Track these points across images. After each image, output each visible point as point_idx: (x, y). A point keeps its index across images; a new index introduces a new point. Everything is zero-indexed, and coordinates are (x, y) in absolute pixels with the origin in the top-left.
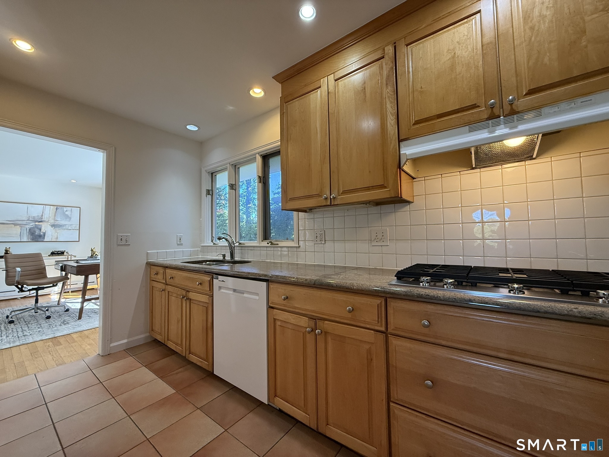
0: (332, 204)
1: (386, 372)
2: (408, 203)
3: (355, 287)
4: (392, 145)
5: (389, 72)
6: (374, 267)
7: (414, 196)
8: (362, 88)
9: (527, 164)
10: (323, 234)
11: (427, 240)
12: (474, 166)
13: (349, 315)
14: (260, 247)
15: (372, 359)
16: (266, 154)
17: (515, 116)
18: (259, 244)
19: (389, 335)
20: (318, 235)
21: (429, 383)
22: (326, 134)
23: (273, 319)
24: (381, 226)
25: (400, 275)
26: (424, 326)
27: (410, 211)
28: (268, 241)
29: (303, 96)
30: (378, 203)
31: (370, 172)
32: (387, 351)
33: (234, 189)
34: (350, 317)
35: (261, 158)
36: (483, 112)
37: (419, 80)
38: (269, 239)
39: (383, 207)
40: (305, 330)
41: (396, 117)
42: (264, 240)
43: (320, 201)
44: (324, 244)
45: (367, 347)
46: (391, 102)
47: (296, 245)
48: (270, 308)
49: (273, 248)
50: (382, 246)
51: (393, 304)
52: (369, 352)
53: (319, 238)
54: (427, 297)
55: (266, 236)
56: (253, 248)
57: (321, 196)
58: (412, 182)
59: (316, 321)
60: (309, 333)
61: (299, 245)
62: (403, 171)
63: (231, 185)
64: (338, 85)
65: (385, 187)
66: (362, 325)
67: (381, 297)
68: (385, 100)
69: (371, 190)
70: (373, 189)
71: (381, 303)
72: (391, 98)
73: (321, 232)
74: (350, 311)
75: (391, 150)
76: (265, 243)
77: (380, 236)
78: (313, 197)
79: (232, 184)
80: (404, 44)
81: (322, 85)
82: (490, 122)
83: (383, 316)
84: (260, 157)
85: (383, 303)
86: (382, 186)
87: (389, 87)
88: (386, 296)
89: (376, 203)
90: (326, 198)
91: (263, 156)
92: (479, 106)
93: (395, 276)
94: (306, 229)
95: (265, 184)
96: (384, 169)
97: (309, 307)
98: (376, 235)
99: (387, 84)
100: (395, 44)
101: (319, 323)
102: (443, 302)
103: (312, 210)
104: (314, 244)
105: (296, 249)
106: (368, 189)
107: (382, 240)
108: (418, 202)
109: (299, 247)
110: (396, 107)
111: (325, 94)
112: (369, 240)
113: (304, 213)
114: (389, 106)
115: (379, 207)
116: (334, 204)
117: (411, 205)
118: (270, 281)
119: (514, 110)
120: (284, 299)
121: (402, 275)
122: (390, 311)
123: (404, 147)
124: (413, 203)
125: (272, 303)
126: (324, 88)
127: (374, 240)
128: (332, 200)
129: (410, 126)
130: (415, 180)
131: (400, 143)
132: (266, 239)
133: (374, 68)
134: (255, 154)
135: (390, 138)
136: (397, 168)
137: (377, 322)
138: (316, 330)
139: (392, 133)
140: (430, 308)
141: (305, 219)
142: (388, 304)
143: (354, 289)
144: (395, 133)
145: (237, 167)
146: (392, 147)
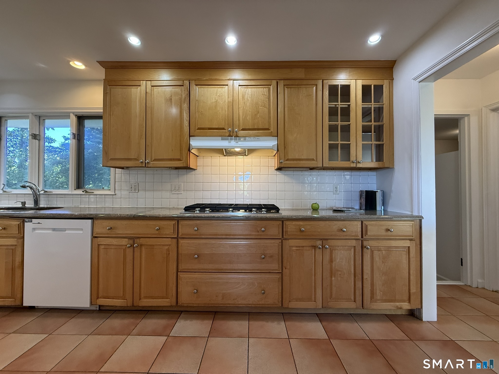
0: (146, 166)
1: (176, 258)
2: (194, 170)
3: (161, 216)
4: (186, 137)
5: (186, 96)
6: (173, 207)
7: (197, 166)
8: (169, 99)
9: (244, 157)
10: (137, 186)
11: (203, 191)
12: (225, 155)
13: (157, 232)
14: (73, 195)
15: (169, 253)
16: (82, 116)
17: (238, 138)
18: (72, 192)
19: (179, 239)
20: (133, 186)
21: (196, 256)
22: (144, 119)
23: (97, 245)
24: (178, 182)
25: (186, 209)
26: (196, 230)
27: (195, 174)
28: (83, 190)
29: (126, 87)
30: (177, 168)
31: (172, 150)
32: (178, 247)
33: (37, 139)
34: (157, 233)
35: (76, 117)
36: (226, 132)
37: (201, 107)
38: (83, 188)
39: (180, 170)
40: (125, 247)
41: (189, 123)
42: (76, 189)
43: (137, 163)
44: (137, 192)
45: (167, 247)
46: (186, 113)
47: (112, 193)
48: (94, 237)
49: (88, 196)
50: (178, 194)
51: (181, 223)
52: (168, 250)
53: (133, 189)
54: (197, 217)
55: (79, 185)
56: (64, 196)
57: (138, 160)
58: (196, 158)
59: (134, 240)
60: (129, 247)
61: (115, 193)
62: (191, 152)
63: (33, 135)
64: (153, 90)
65: (181, 160)
66: (165, 236)
67: (176, 220)
68: (183, 111)
69: (172, 161)
70: (174, 160)
71: (175, 223)
72: (186, 111)
73: (135, 184)
74: (157, 230)
75: (185, 140)
76: (80, 192)
77: (177, 188)
78: (131, 160)
79: (35, 134)
80: (194, 84)
81: (142, 85)
82: (229, 137)
83: (176, 229)
84: (74, 117)
85: (177, 223)
86: (179, 160)
87: (185, 104)
88: (178, 219)
89: (176, 168)
90: (142, 162)
91: (78, 117)
92: (225, 129)
93: (184, 209)
94: (122, 181)
95: (79, 141)
96: (181, 150)
97: (130, 232)
98: (175, 187)
99: (184, 102)
100: (190, 81)
101: (137, 241)
102: (204, 219)
103: (129, 168)
104: (129, 192)
105: (112, 196)
106: (171, 160)
107: (179, 190)
108: (199, 169)
109: (115, 195)
110: (189, 118)
111: (143, 92)
112: (170, 190)
113: (121, 169)
114: (185, 114)
115: (177, 170)
116: (148, 166)
117: (196, 171)
118: (94, 218)
119: (237, 135)
120: (109, 229)
121: (187, 209)
122: (180, 226)
123: (192, 140)
124: (196, 170)
125: (97, 234)
126: (143, 87)
127: (173, 190)
128: (146, 164)
129: (196, 130)
130: (198, 157)
131: (190, 137)
132: (78, 188)
133: (178, 89)
134: (70, 113)
135: (185, 133)
136: (188, 151)
137: (173, 233)
138: (134, 245)
139: (186, 131)
140: (198, 222)
141: (121, 174)
142: (179, 223)
143: (160, 217)
144: (187, 131)
145: (42, 119)
146: (185, 139)
